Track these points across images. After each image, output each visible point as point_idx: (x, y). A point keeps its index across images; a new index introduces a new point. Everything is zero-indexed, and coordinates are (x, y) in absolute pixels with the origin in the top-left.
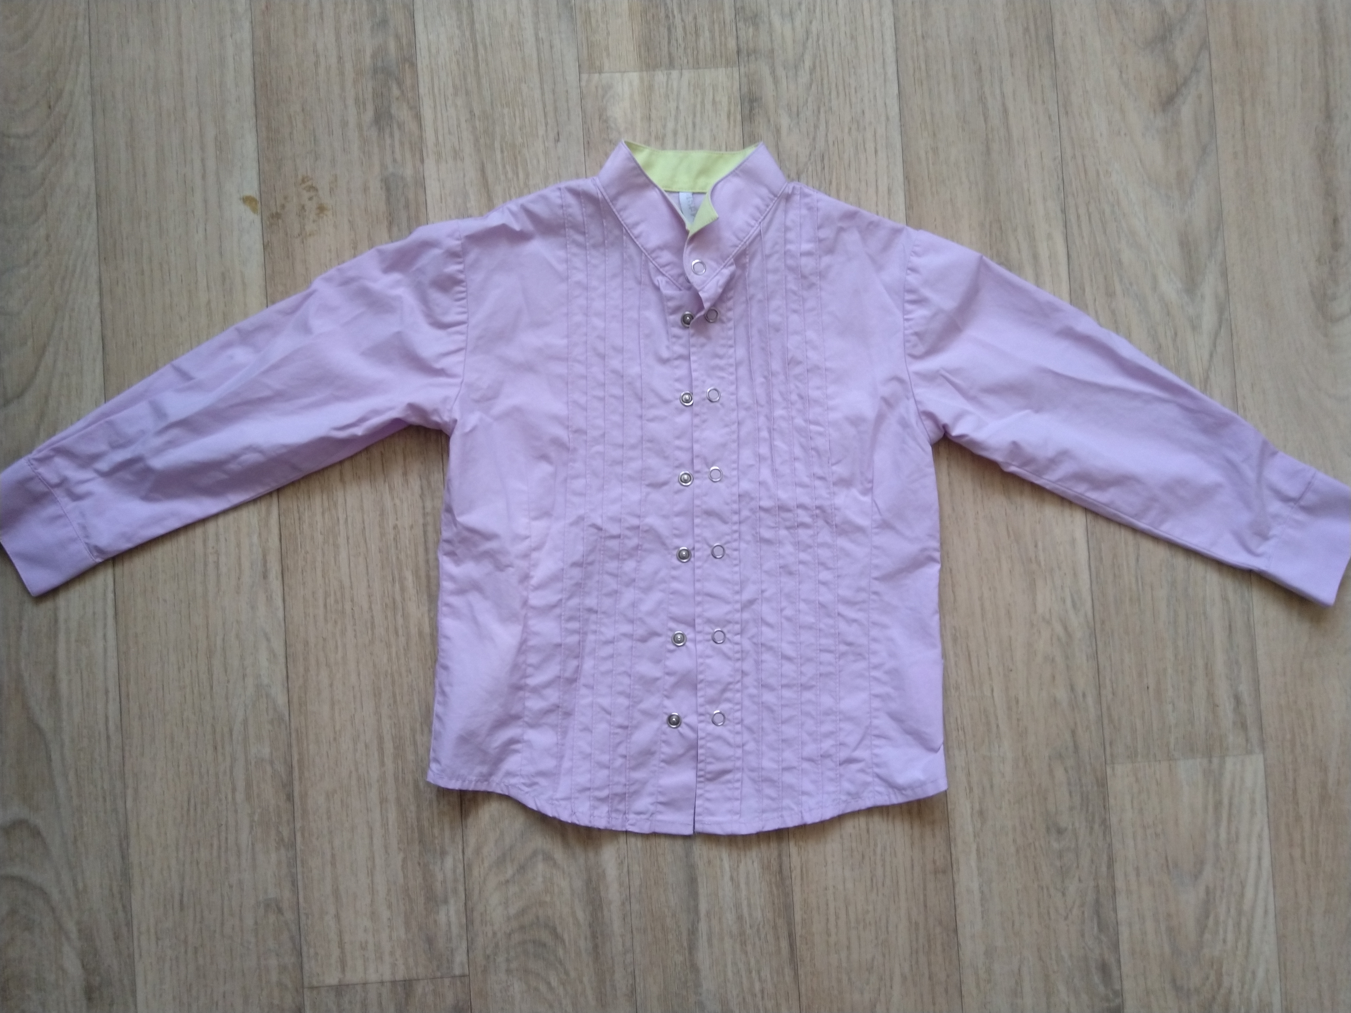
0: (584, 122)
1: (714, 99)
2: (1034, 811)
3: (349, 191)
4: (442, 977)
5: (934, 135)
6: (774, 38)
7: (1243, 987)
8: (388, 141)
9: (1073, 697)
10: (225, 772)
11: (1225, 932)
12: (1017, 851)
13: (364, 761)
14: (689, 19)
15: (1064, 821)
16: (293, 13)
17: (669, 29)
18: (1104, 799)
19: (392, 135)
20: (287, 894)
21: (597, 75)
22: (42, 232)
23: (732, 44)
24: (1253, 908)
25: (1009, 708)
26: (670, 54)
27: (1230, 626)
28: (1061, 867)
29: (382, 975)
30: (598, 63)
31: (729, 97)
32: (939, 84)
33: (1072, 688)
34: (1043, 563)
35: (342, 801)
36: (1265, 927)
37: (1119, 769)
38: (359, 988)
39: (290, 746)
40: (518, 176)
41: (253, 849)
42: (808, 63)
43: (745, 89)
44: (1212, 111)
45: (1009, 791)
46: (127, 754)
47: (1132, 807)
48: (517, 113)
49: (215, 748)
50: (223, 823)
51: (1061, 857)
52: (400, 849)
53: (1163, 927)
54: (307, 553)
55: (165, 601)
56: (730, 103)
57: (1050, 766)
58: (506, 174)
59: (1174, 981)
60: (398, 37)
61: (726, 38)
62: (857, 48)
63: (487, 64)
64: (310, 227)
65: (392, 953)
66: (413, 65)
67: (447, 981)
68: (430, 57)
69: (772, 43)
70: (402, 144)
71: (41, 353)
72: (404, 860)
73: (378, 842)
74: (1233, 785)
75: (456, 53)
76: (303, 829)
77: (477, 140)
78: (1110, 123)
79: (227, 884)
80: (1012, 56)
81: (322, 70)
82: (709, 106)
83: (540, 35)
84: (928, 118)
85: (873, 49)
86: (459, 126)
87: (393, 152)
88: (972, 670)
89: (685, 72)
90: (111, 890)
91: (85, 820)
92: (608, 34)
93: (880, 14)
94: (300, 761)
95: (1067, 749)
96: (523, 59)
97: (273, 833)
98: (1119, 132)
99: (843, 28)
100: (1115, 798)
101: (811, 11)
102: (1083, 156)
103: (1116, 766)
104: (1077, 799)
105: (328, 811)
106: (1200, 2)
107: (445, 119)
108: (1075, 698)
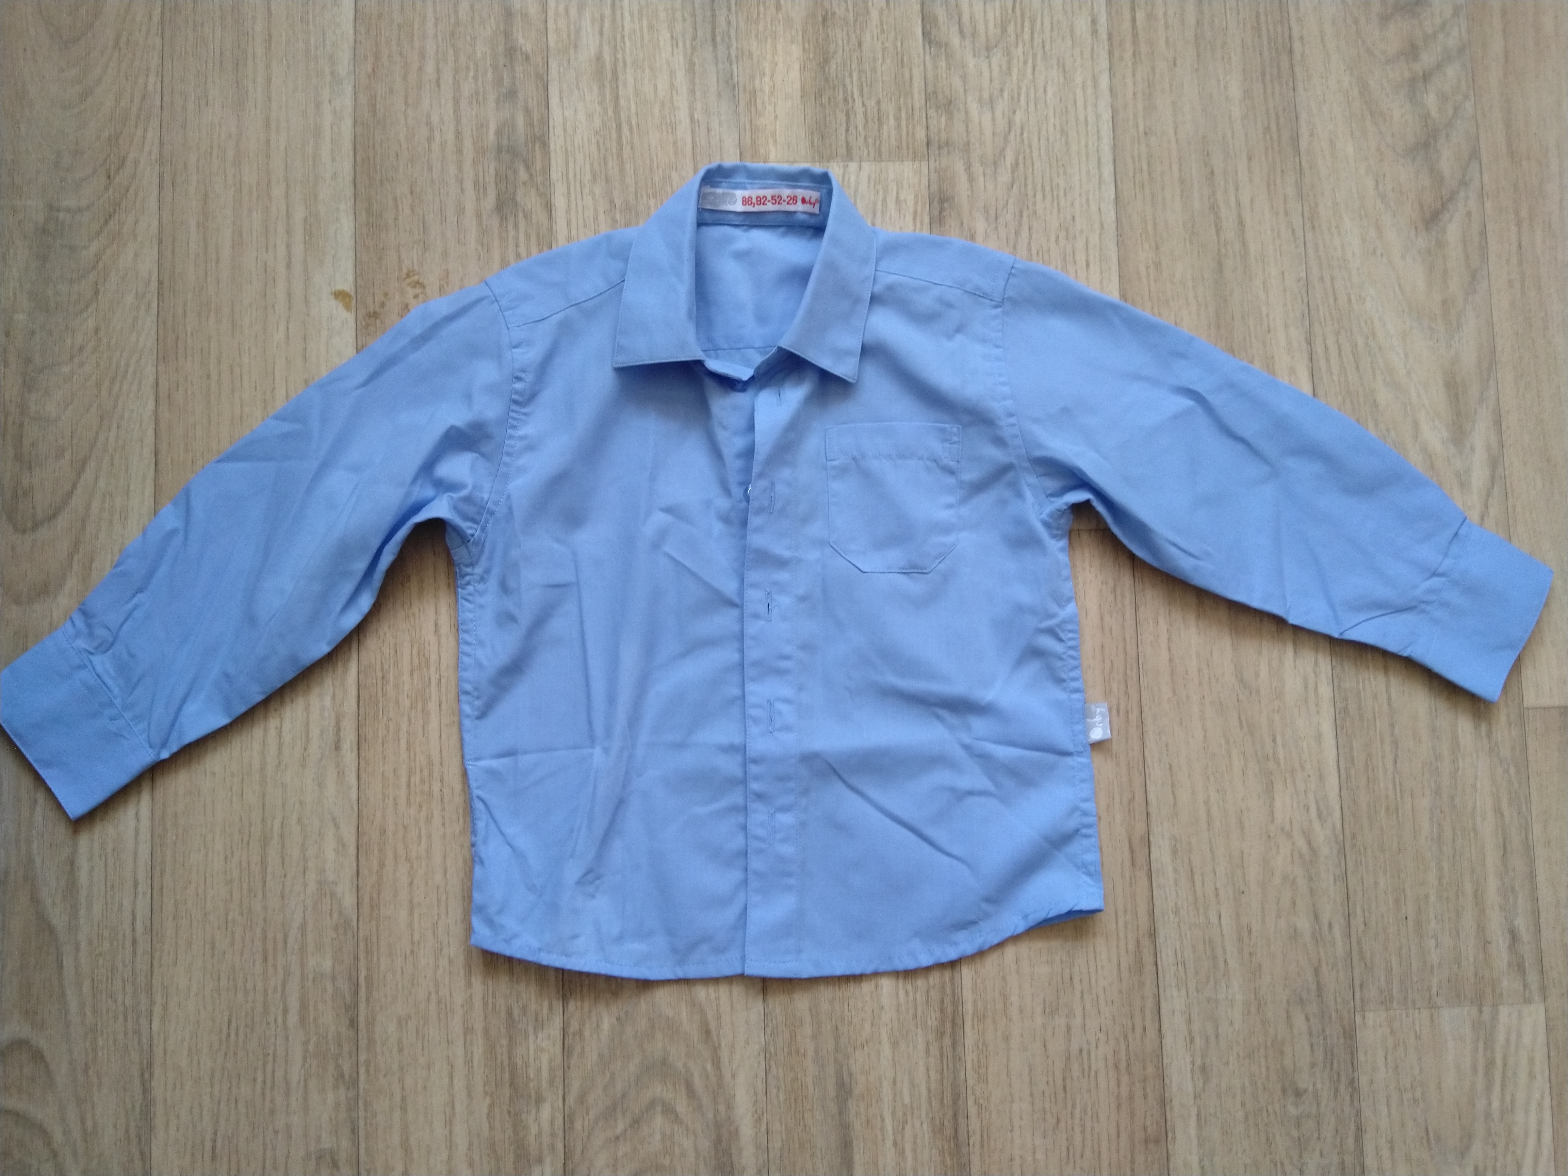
1: (897, 197)
2: (1268, 1068)
5: (1157, 247)
6: (970, 129)
8: (512, 233)
9: (1317, 927)
10: (275, 988)
12: (1246, 1118)
13: (447, 980)
14: (871, 103)
15: (1304, 1081)
16: (405, 77)
17: (847, 114)
18: (1352, 1053)
19: (516, 225)
20: (345, 1144)
22: (91, 323)
23: (921, 134)
25: (1240, 940)
26: (847, 143)
27: (1504, 845)
28: (1299, 1138)
30: (762, 151)
31: (916, 196)
32: (1163, 189)
33: (1316, 917)
34: (1282, 762)
35: (417, 1030)
37: (1371, 1018)
39: (357, 958)
41: (306, 1086)
42: (1009, 159)
43: (935, 187)
44: (1483, 233)
45: (1237, 1043)
46: (156, 963)
47: (1386, 1066)
49: (265, 959)
50: (271, 1051)
51: (1298, 1125)
52: (486, 1093)
54: (389, 720)
55: (214, 774)
56: (916, 203)
57: (1288, 1012)
60: (527, 111)
61: (914, 127)
62: (1067, 144)
63: (632, 148)
66: (545, 145)
68: (565, 138)
69: (968, 135)
70: (528, 237)
71: (80, 467)
72: (491, 1106)
73: (459, 1083)
74: (1508, 1041)
75: (596, 133)
76: (368, 1063)
78: (1364, 241)
79: (271, 1128)
80: (1250, 159)
81: (436, 147)
82: (891, 205)
83: (696, 116)
85: (1087, 146)
86: (596, 218)
87: (517, 246)
88: (1195, 891)
89: (865, 165)
90: (127, 1131)
91: (100, 1042)
92: (776, 117)
93: (1096, 106)
94: (368, 978)
95: (1308, 991)
96: (675, 143)
97: (331, 1067)
98: (1374, 252)
99: (1052, 121)
100: (1366, 1053)
101: (1015, 99)
102: (1333, 279)
103: (1367, 1014)
104: (1320, 1054)
105: (400, 1042)
106: (1469, 106)
107: (580, 209)
108: (1320, 929)
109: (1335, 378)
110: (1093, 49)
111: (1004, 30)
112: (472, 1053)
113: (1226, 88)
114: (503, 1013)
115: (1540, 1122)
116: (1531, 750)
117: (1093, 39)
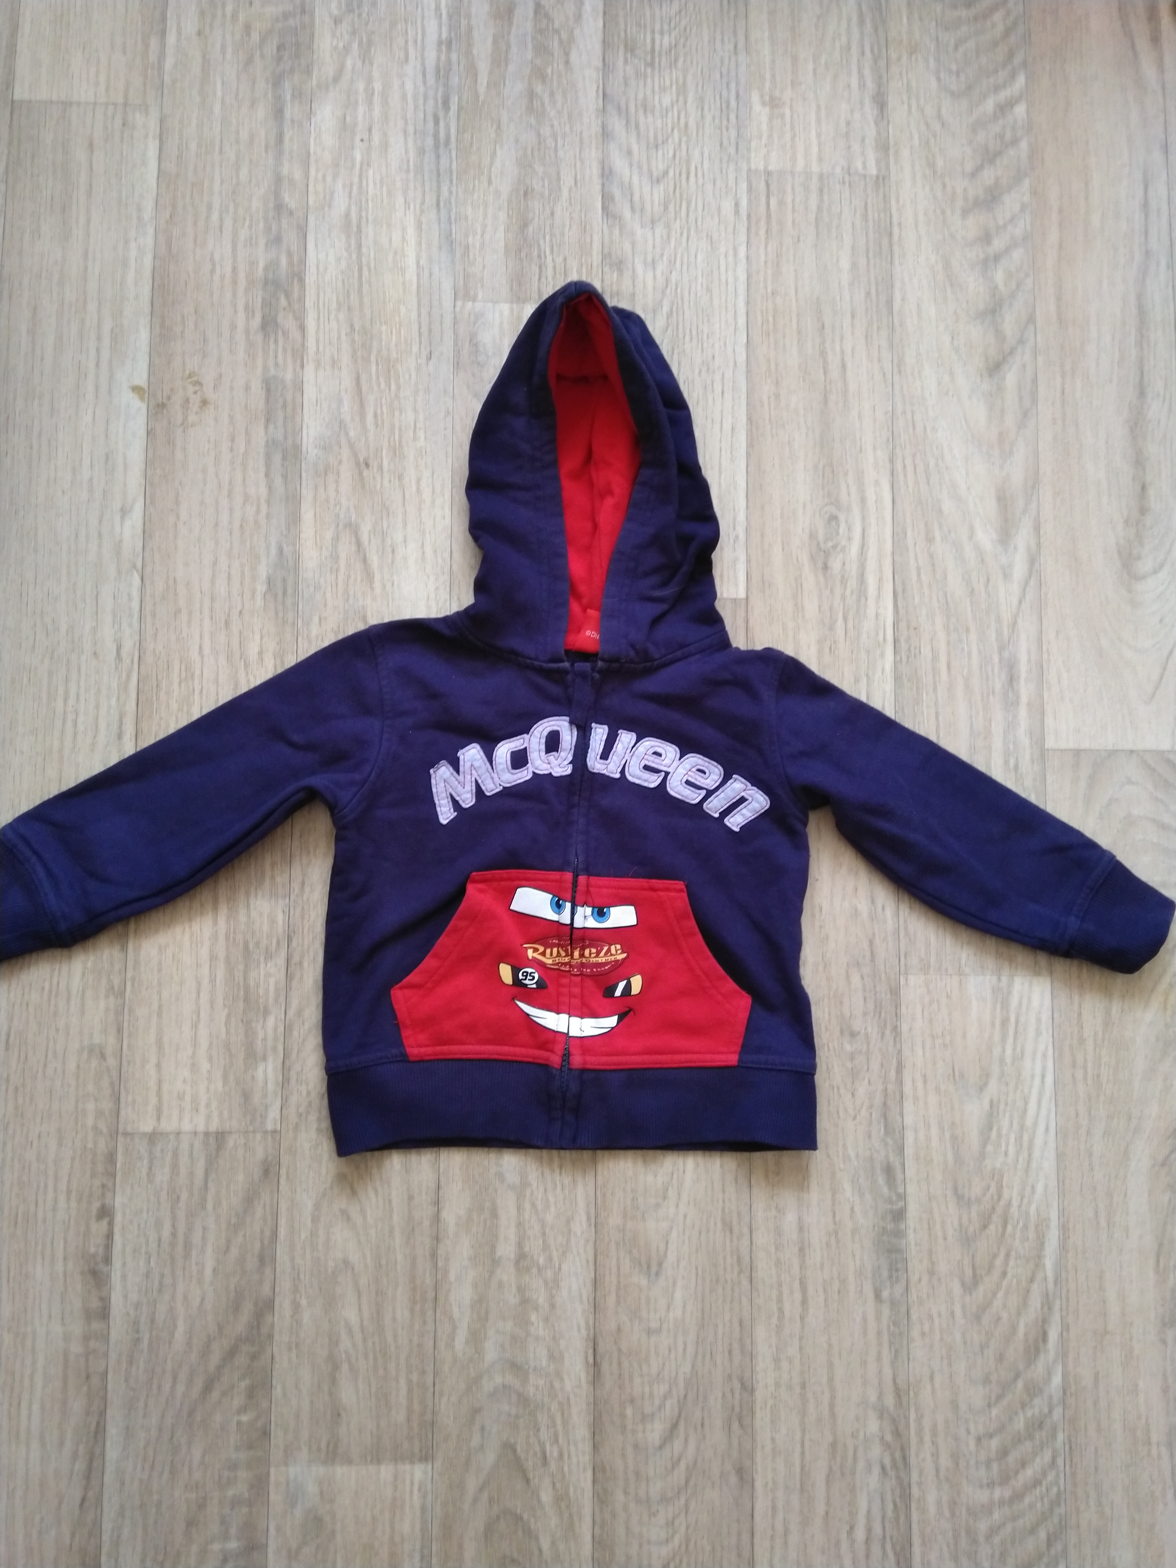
0: (456, 344)
2: (830, 1014)
3: (232, 389)
4: (254, 1132)
5: (777, 382)
6: (636, 283)
7: (1022, 1200)
8: (272, 346)
9: (873, 908)
11: (1007, 1145)
14: (559, 260)
16: (195, 223)
17: (540, 267)
18: (896, 1006)
19: (276, 341)
20: (112, 1040)
21: (470, 304)
24: (1035, 1124)
25: (812, 915)
26: (539, 289)
28: (852, 1068)
29: (196, 1126)
30: (472, 293)
32: (784, 337)
33: (872, 901)
36: (1046, 1143)
37: (912, 979)
38: (172, 1137)
40: (390, 389)
41: (83, 994)
42: (665, 309)
44: (1035, 381)
47: (923, 1018)
48: (394, 332)
51: (852, 1057)
52: (225, 1005)
53: (947, 1135)
54: (161, 718)
55: (22, 753)
57: (847, 971)
58: (379, 385)
59: (955, 1189)
60: (290, 254)
62: (711, 298)
63: (369, 285)
64: (192, 418)
65: (208, 1105)
66: (302, 281)
67: (259, 1136)
68: (318, 274)
69: (633, 288)
70: (285, 350)
72: (229, 1016)
73: (204, 997)
74: (1020, 1004)
75: (342, 272)
76: (133, 979)
77: (354, 352)
78: (939, 384)
79: (52, 1027)
80: (853, 317)
81: (216, 277)
83: (421, 263)
84: (773, 366)
85: (726, 301)
86: (339, 338)
87: (276, 357)
92: (484, 267)
93: (735, 270)
95: (864, 957)
96: (404, 283)
97: (104, 981)
98: (947, 393)
99: (700, 280)
100: (907, 1008)
101: (672, 263)
102: (913, 412)
103: (910, 977)
104: (871, 1006)
105: (160, 963)
106: (1029, 282)
107: (327, 330)
108: (875, 909)
109: (911, 490)
110: (735, 226)
111: (666, 208)
112: (215, 975)
113: (838, 260)
114: (241, 946)
115: (1044, 1068)
116: (1049, 782)
117: (735, 218)
